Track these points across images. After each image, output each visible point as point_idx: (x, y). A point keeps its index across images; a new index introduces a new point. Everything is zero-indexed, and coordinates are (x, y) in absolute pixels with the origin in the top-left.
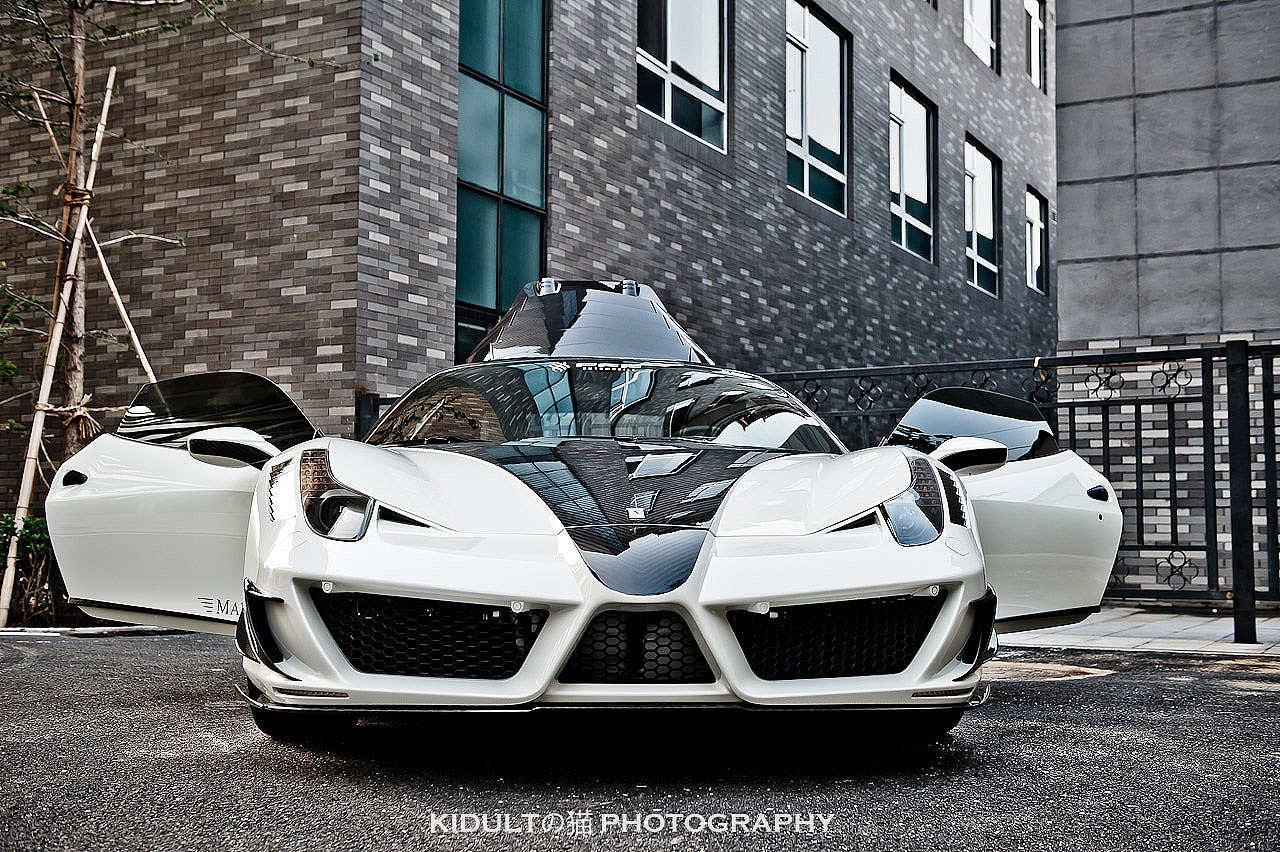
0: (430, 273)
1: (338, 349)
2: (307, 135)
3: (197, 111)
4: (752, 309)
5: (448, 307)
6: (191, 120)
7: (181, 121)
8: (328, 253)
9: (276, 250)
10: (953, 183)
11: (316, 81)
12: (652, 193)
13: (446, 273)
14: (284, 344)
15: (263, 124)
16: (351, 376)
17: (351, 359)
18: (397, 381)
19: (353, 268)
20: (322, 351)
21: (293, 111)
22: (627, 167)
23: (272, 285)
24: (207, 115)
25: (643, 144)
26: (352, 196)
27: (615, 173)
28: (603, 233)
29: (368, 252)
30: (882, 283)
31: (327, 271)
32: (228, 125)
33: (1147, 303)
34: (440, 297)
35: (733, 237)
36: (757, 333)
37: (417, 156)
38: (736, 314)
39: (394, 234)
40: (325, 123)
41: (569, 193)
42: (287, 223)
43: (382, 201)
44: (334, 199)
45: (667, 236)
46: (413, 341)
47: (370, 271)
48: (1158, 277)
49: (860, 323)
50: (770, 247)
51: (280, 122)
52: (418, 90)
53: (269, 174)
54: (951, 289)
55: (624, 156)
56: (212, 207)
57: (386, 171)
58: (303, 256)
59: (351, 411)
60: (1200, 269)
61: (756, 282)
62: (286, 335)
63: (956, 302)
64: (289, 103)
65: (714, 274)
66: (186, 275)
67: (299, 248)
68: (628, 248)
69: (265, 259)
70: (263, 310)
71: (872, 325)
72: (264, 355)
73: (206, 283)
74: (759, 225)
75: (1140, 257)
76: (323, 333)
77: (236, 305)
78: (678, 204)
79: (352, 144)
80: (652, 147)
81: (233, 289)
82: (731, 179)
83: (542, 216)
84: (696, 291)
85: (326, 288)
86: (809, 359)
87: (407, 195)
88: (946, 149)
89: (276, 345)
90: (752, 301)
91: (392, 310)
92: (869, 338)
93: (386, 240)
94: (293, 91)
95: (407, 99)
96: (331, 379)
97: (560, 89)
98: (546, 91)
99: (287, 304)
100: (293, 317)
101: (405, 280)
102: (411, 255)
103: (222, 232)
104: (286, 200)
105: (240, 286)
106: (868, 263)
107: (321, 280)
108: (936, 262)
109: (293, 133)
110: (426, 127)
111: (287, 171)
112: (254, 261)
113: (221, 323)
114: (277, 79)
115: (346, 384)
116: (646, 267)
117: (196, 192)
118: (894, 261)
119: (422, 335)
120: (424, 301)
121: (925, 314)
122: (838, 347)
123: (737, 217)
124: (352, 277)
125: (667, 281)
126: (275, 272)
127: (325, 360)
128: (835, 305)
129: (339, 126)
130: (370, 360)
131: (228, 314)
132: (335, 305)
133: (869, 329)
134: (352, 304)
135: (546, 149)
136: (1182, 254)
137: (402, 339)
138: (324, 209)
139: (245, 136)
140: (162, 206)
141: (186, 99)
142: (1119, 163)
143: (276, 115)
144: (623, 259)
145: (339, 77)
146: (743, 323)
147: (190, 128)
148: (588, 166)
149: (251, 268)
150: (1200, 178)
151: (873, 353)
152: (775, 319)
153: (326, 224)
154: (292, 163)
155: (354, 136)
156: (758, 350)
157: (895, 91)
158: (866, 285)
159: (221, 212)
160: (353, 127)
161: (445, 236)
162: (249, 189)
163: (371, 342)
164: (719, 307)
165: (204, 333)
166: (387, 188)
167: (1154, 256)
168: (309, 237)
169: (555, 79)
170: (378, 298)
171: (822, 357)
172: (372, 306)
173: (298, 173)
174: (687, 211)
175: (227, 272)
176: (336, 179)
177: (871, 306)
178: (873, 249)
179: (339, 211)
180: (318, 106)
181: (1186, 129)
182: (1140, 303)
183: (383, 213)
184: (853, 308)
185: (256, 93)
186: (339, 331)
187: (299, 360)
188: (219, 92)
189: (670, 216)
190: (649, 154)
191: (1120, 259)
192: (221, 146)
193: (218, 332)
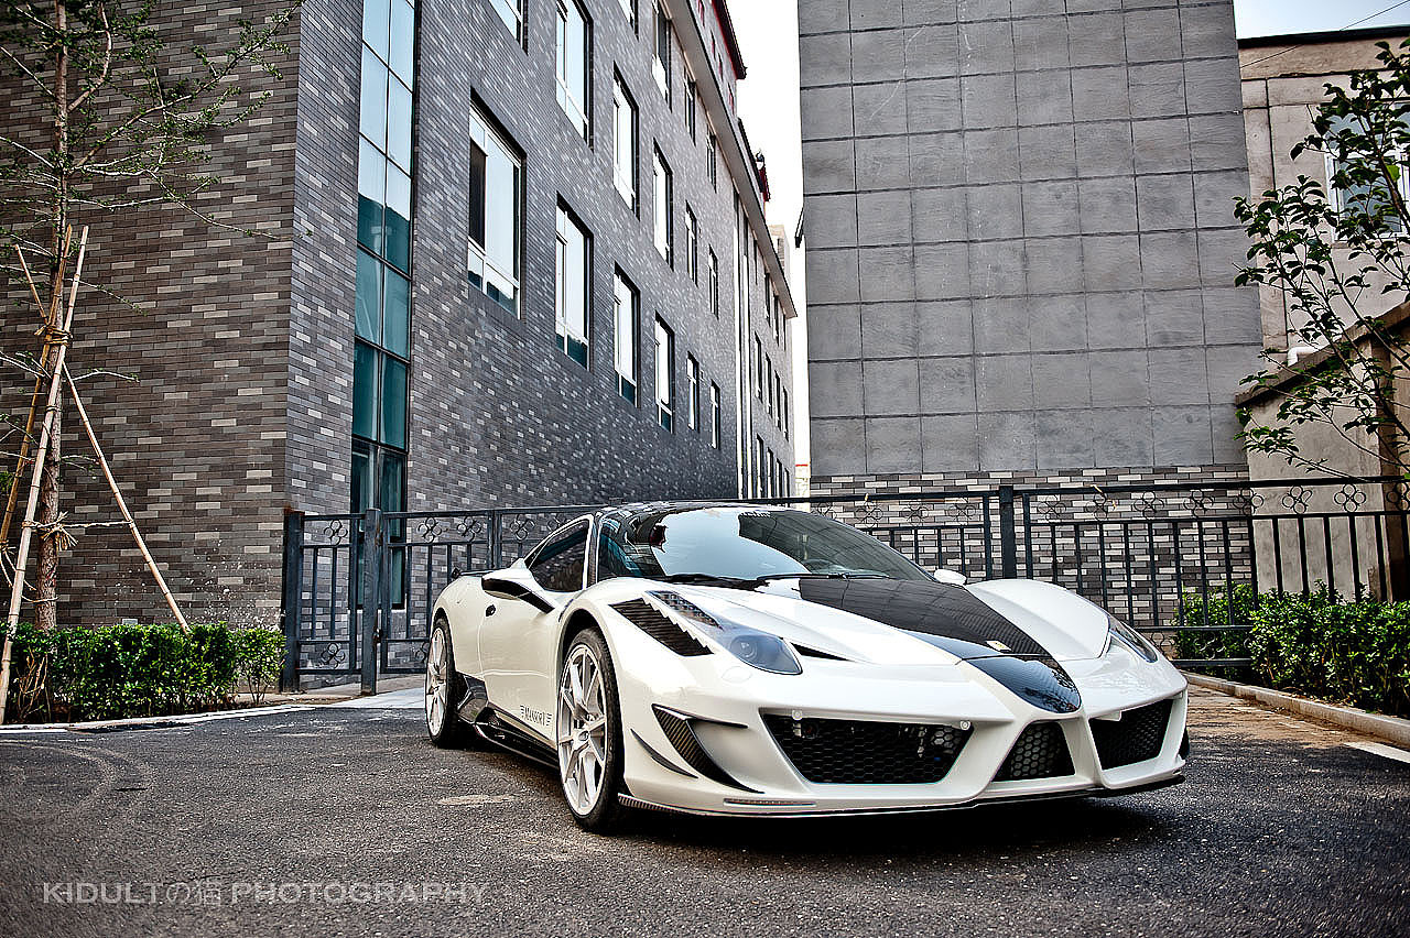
0: (334, 410)
1: (268, 474)
2: (240, 292)
3: (131, 265)
4: (536, 443)
5: (346, 438)
6: (124, 272)
7: (114, 273)
8: (259, 391)
9: (205, 386)
10: (649, 348)
11: (249, 248)
12: (477, 349)
13: (345, 410)
14: (213, 468)
15: (196, 280)
16: (280, 496)
17: (279, 482)
18: (313, 501)
19: (282, 405)
20: (251, 474)
21: (227, 271)
22: (461, 328)
23: (202, 416)
24: (140, 269)
25: (472, 311)
26: (283, 345)
27: (454, 333)
28: (447, 380)
29: (295, 392)
30: (610, 422)
31: (258, 407)
32: (161, 279)
33: (872, 451)
34: (341, 431)
35: (525, 385)
36: (540, 460)
37: (328, 314)
38: (526, 446)
39: (312, 377)
40: (258, 283)
41: (425, 347)
42: (217, 364)
43: (305, 350)
44: (266, 347)
45: (486, 383)
46: (323, 467)
47: (295, 407)
48: (880, 432)
49: (598, 453)
50: (546, 394)
51: (213, 279)
52: (330, 260)
53: (200, 321)
54: (648, 428)
55: (460, 320)
56: (143, 348)
57: (307, 325)
58: (234, 393)
59: (280, 526)
60: (907, 427)
61: (538, 420)
62: (217, 460)
63: (651, 438)
64: (221, 264)
65: (514, 415)
66: (113, 406)
67: (230, 386)
68: (462, 392)
69: (195, 395)
70: (192, 438)
71: (604, 454)
72: (194, 476)
73: (135, 413)
74: (540, 376)
75: (867, 417)
76: (252, 459)
77: (166, 433)
78: (493, 358)
79: (282, 302)
80: (477, 312)
81: (162, 420)
82: (524, 341)
83: (408, 367)
84: (502, 428)
85: (257, 421)
86: (569, 480)
87: (321, 345)
88: (645, 323)
89: (206, 468)
90: (536, 434)
91: (310, 441)
92: (603, 464)
93: (306, 382)
94: (225, 254)
95: (322, 266)
96: (260, 498)
97: (422, 264)
98: (411, 266)
99: (217, 433)
100: (224, 445)
101: (319, 415)
102: (323, 395)
103: (151, 370)
104: (219, 346)
105: (171, 417)
106: (602, 407)
107: (251, 415)
108: (639, 407)
109: (225, 289)
110: (335, 290)
111: (219, 321)
112: (185, 395)
113: (150, 448)
114: (210, 244)
115: (275, 503)
116: (473, 408)
117: (128, 334)
118: (617, 406)
119: (329, 462)
120: (331, 433)
121: (634, 446)
122: (585, 470)
123: (527, 371)
124: (281, 413)
125: (485, 419)
126: (206, 405)
127: (254, 482)
128: (583, 437)
129: (271, 286)
130: (295, 482)
131: (159, 440)
132: (264, 436)
133: (603, 457)
134: (282, 435)
135: (411, 311)
136: (895, 416)
137: (317, 465)
138: (255, 355)
139: (178, 289)
140: (92, 344)
141: (120, 254)
142: (851, 349)
143: (209, 273)
144: (459, 402)
145: (271, 246)
146: (530, 452)
147: (123, 279)
148: (438, 325)
149: (181, 401)
150: (907, 364)
151: (605, 476)
152: (550, 449)
153: (258, 368)
154: (225, 314)
155: (285, 295)
156: (539, 474)
157: (617, 280)
158: (601, 424)
159: (152, 352)
160: (285, 288)
161: (345, 380)
162: (180, 334)
163: (295, 467)
164: (515, 441)
165: (133, 456)
166: (308, 339)
167: (876, 417)
168: (241, 377)
169: (418, 258)
170: (300, 431)
171: (576, 479)
172: (297, 438)
173: (229, 323)
174: (498, 364)
175: (157, 404)
176: (268, 330)
177: (604, 440)
178: (605, 397)
179: (269, 357)
180: (251, 268)
181: (896, 329)
182: (867, 450)
183: (305, 360)
184: (593, 440)
185: (191, 253)
186: (269, 458)
187: (229, 482)
188: (155, 249)
189: (487, 367)
190: (475, 319)
191: (853, 418)
192: (153, 296)
193: (147, 455)
